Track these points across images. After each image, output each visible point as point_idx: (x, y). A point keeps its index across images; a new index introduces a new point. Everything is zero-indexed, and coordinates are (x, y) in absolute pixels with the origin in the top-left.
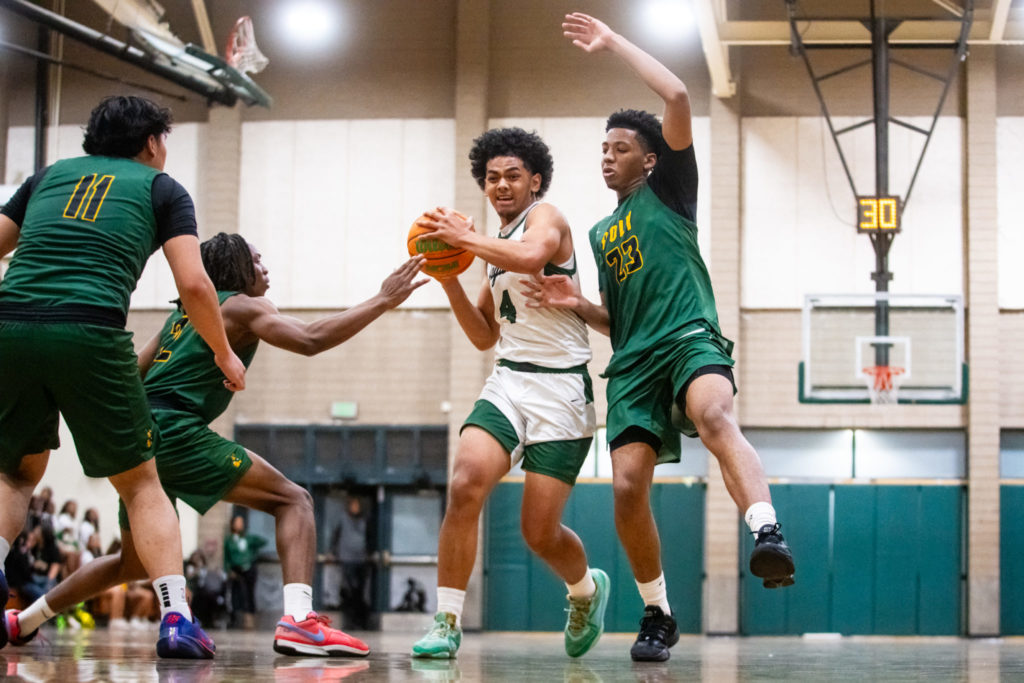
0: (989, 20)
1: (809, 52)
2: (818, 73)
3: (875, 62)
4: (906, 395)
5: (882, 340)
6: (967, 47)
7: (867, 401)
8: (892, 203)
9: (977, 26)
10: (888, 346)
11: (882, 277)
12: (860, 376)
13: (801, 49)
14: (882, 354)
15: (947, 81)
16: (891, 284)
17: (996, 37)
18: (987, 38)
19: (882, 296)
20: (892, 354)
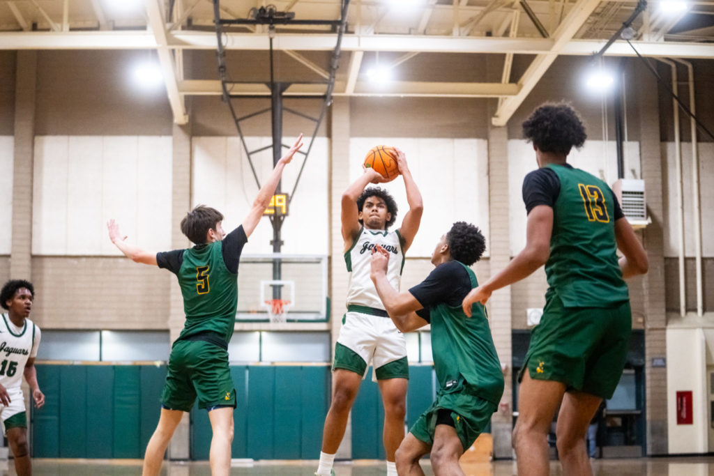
0: (345, 81)
1: (233, 101)
2: (238, 116)
3: (273, 110)
4: (292, 317)
5: (277, 282)
6: (332, 98)
7: (267, 321)
8: (283, 198)
9: (337, 84)
10: (280, 286)
11: (277, 243)
12: (263, 306)
13: (228, 98)
14: (277, 291)
15: (319, 122)
16: (283, 248)
17: (350, 92)
18: (344, 91)
19: (277, 256)
20: (283, 291)
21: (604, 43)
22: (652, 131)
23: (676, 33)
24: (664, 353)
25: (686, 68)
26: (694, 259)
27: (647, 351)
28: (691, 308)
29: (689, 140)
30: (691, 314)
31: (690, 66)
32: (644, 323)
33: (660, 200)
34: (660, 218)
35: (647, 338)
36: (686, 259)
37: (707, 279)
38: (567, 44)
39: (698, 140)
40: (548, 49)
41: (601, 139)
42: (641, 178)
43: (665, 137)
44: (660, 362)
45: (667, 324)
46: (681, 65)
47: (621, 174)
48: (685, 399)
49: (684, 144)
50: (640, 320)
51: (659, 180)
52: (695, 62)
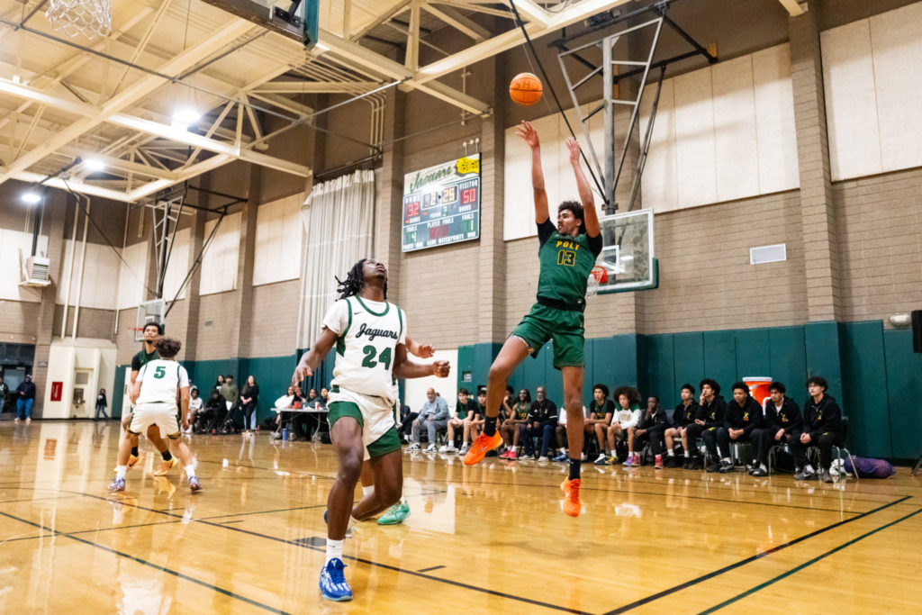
21: (44, 177)
22: (58, 232)
23: (91, 179)
24: (48, 359)
25: (86, 200)
26: (74, 307)
27: (36, 357)
28: (68, 334)
29: (82, 240)
30: (68, 338)
31: (89, 200)
32: (36, 341)
33: (58, 271)
34: (56, 282)
35: (37, 350)
36: (69, 307)
37: (81, 319)
38: (17, 172)
39: (87, 241)
40: (4, 173)
41: (23, 231)
42: (47, 257)
43: (66, 236)
44: (44, 364)
45: (51, 342)
46: (83, 198)
47: (34, 253)
48: (58, 387)
49: (78, 242)
50: (34, 339)
51: (59, 260)
52: (92, 197)
